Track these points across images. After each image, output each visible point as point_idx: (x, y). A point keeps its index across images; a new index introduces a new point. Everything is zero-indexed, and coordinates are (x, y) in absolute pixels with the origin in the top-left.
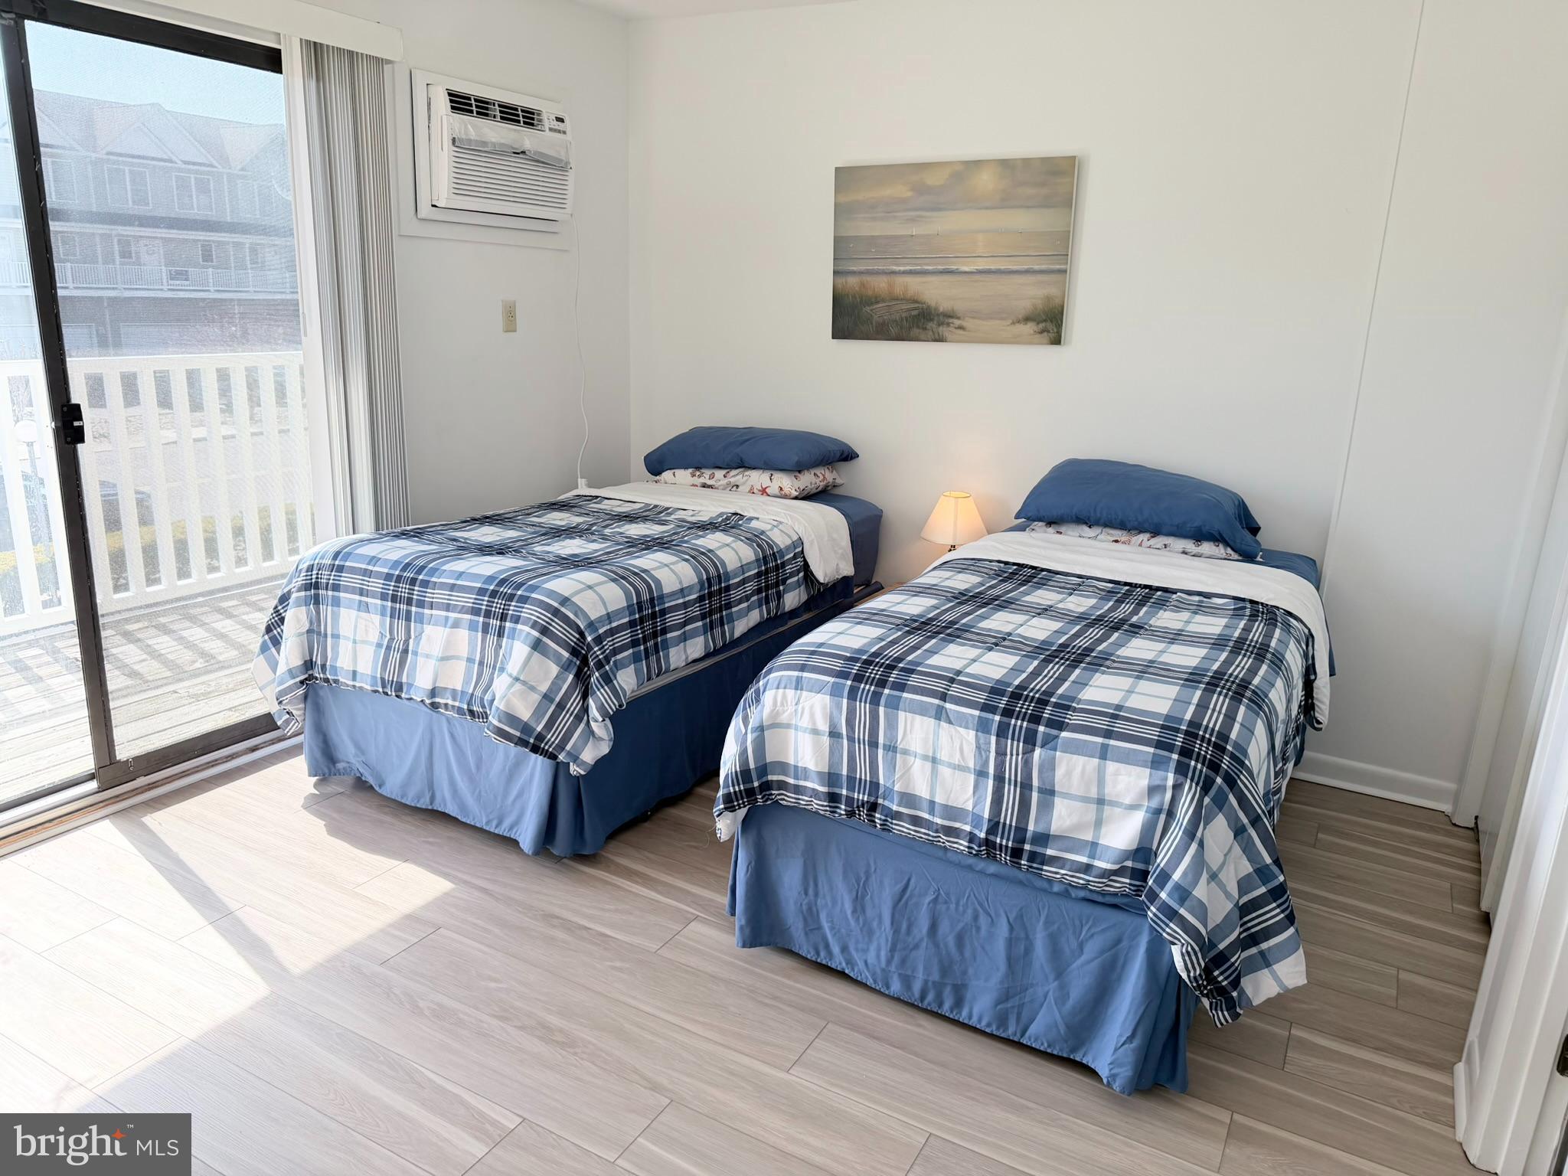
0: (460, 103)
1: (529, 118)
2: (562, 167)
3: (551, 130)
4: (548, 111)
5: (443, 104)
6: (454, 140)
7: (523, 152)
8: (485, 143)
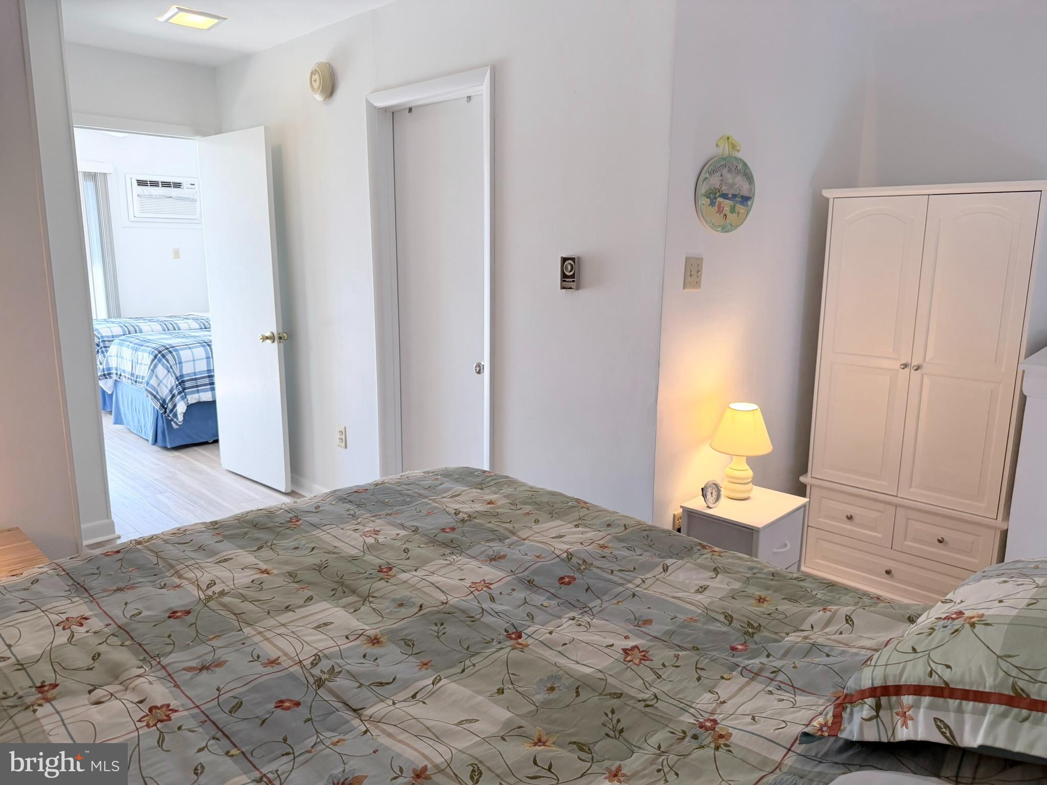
0: (141, 183)
1: (178, 185)
2: (194, 201)
3: (187, 188)
4: (185, 182)
5: (135, 183)
6: (138, 195)
7: (171, 197)
8: (152, 195)
